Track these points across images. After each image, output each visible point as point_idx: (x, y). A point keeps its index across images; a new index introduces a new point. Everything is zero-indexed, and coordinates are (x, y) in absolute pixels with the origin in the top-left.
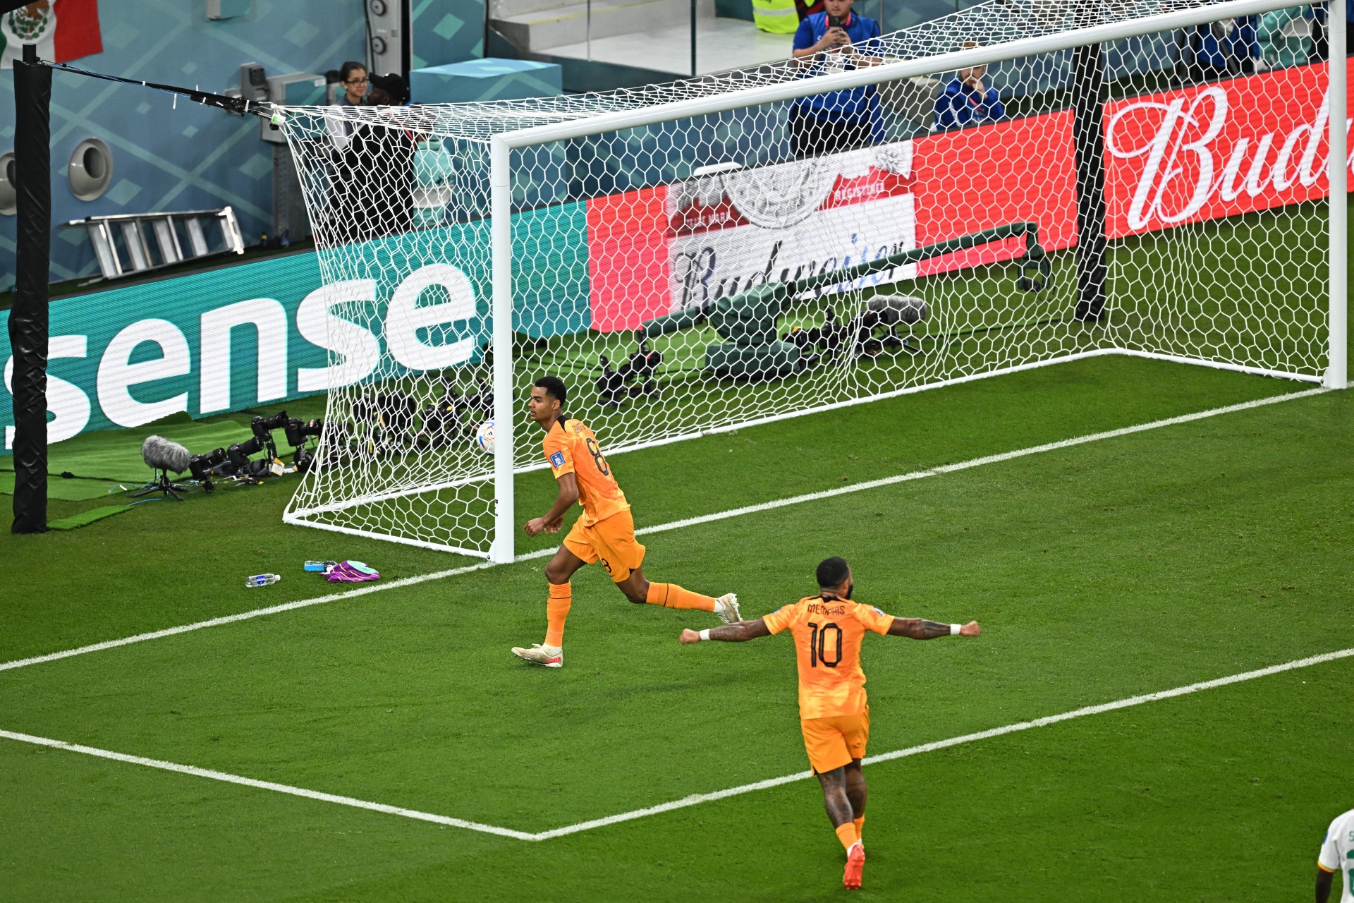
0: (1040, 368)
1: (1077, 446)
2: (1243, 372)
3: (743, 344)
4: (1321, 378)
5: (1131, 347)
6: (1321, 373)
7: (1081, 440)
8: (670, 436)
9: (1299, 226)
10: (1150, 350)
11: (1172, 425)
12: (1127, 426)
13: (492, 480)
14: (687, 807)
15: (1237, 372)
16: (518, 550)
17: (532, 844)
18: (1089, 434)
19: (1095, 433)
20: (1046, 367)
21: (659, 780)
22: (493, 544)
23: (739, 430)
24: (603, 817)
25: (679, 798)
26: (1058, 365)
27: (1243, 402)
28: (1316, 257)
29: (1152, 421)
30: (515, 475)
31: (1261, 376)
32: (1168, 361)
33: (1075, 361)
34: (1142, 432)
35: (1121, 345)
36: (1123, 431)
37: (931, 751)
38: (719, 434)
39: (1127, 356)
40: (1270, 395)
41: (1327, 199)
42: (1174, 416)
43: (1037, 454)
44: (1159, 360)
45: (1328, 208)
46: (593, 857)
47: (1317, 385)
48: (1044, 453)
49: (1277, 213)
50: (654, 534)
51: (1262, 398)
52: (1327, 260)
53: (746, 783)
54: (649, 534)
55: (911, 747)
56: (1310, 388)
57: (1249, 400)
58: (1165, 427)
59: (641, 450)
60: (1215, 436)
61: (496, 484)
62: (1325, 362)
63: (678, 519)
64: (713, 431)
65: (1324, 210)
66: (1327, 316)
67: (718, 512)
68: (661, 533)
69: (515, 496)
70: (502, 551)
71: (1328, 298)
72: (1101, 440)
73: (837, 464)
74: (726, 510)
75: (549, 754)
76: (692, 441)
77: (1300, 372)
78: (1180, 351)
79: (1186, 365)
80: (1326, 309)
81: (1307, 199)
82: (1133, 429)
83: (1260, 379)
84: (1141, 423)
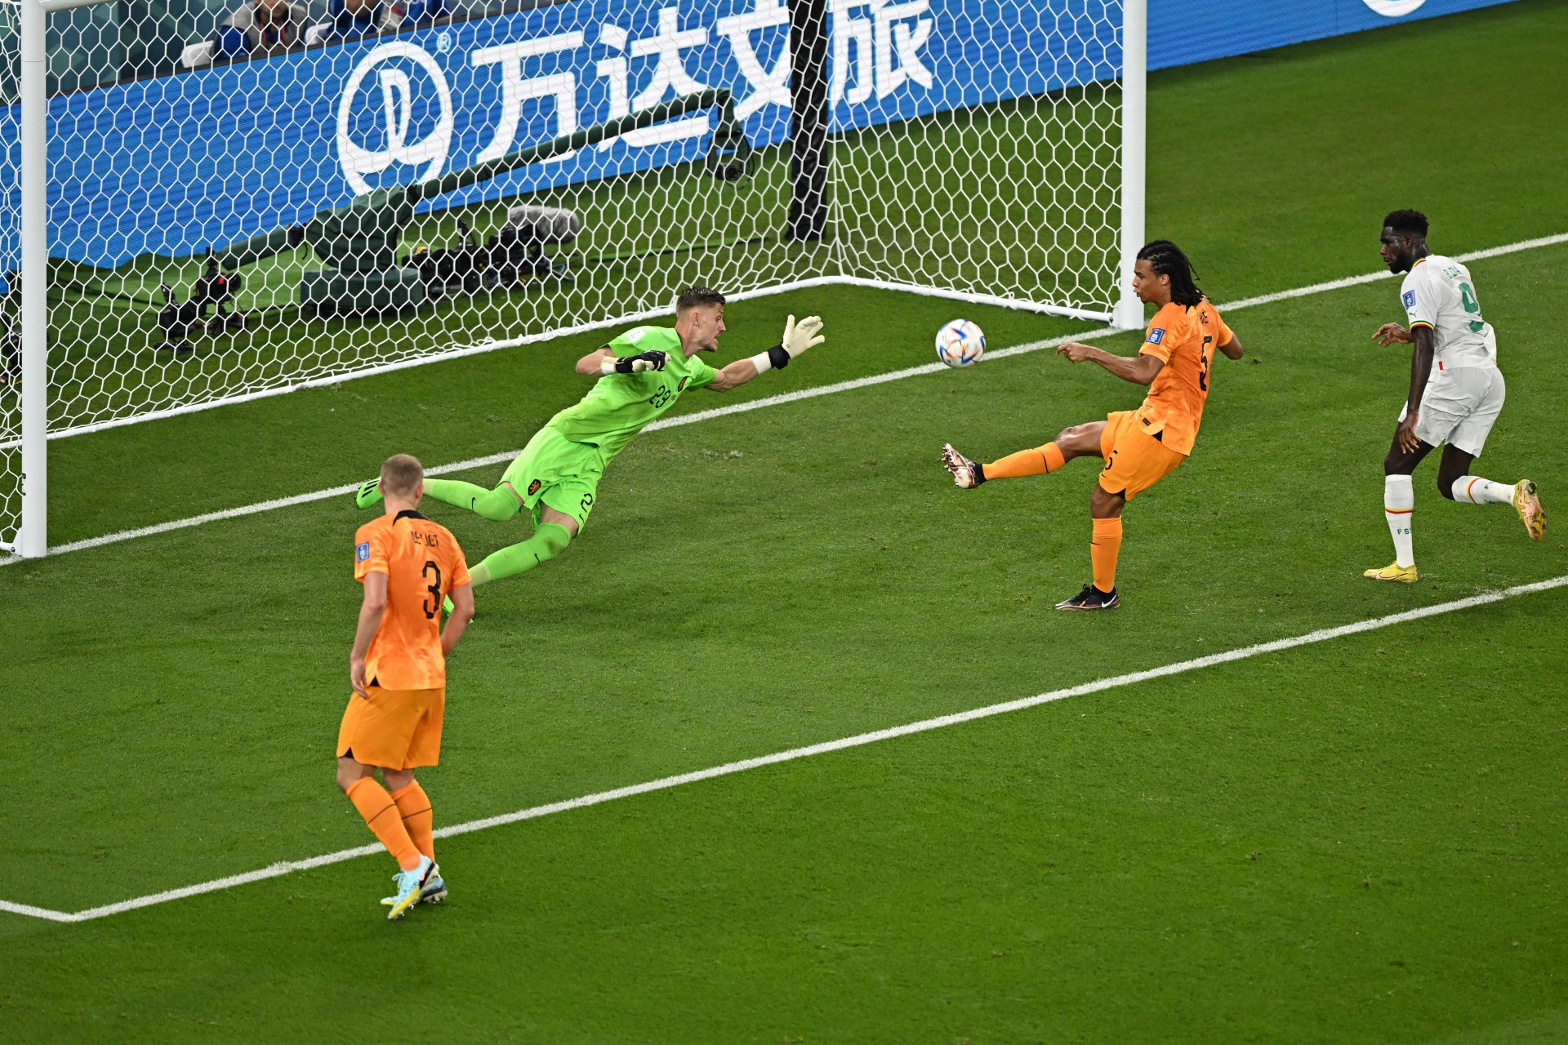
0: (740, 301)
1: (788, 404)
2: (1008, 308)
3: (348, 268)
4: (1110, 314)
5: (861, 274)
6: (1111, 310)
7: (794, 396)
8: (252, 391)
9: (1084, 115)
10: (885, 278)
11: (913, 376)
12: (854, 378)
13: (20, 448)
14: (271, 879)
15: (1000, 307)
16: (52, 541)
17: (67, 926)
18: (804, 388)
19: (811, 387)
20: (748, 301)
21: (235, 843)
22: (19, 532)
23: (344, 383)
24: (161, 891)
25: (261, 866)
26: (763, 298)
27: (1006, 346)
28: (1105, 156)
29: (888, 371)
30: (49, 442)
31: (1032, 312)
32: (909, 293)
33: (786, 292)
34: (873, 386)
35: (847, 271)
36: (849, 385)
37: (594, 805)
38: (316, 389)
39: (854, 286)
40: (1043, 338)
41: (1120, 80)
42: (916, 365)
43: (736, 414)
44: (897, 292)
45: (1120, 92)
46: (148, 944)
47: (1104, 324)
48: (745, 413)
49: (1055, 100)
50: (232, 519)
51: (1033, 341)
52: (1119, 160)
53: (349, 846)
54: (224, 520)
55: (568, 799)
56: (1095, 328)
57: (1015, 344)
58: (904, 379)
59: (215, 409)
60: (970, 392)
61: (23, 453)
62: (1116, 296)
63: (262, 500)
64: (310, 384)
65: (1116, 94)
66: (1119, 234)
67: (314, 490)
68: (241, 518)
69: (49, 468)
70: (30, 542)
71: (1120, 210)
72: (820, 397)
73: (472, 427)
74: (325, 488)
75: (91, 809)
76: (282, 396)
77: (1083, 307)
78: (923, 280)
79: (933, 298)
80: (1117, 225)
81: (1094, 79)
82: (861, 382)
83: (1032, 317)
84: (873, 374)
